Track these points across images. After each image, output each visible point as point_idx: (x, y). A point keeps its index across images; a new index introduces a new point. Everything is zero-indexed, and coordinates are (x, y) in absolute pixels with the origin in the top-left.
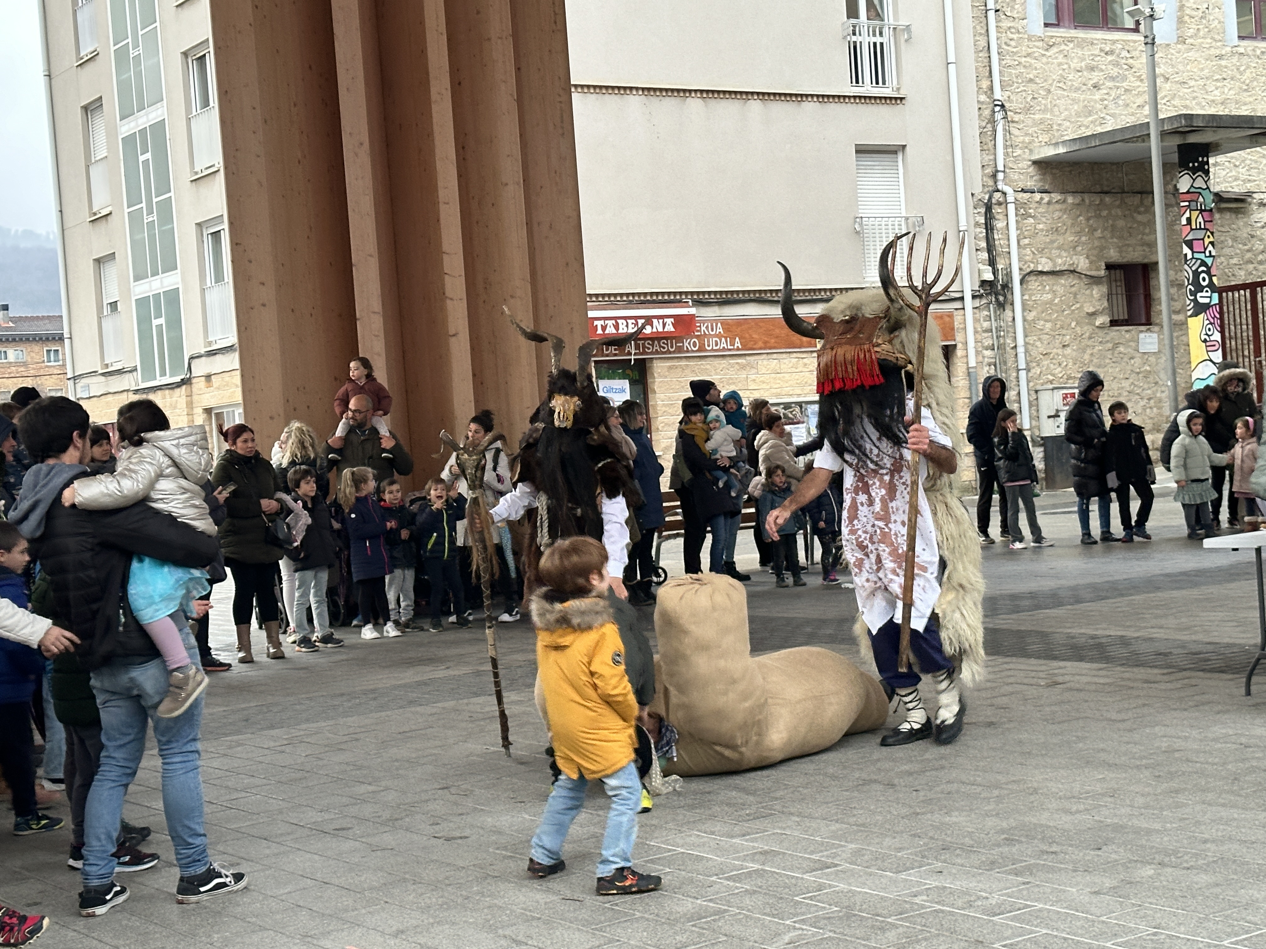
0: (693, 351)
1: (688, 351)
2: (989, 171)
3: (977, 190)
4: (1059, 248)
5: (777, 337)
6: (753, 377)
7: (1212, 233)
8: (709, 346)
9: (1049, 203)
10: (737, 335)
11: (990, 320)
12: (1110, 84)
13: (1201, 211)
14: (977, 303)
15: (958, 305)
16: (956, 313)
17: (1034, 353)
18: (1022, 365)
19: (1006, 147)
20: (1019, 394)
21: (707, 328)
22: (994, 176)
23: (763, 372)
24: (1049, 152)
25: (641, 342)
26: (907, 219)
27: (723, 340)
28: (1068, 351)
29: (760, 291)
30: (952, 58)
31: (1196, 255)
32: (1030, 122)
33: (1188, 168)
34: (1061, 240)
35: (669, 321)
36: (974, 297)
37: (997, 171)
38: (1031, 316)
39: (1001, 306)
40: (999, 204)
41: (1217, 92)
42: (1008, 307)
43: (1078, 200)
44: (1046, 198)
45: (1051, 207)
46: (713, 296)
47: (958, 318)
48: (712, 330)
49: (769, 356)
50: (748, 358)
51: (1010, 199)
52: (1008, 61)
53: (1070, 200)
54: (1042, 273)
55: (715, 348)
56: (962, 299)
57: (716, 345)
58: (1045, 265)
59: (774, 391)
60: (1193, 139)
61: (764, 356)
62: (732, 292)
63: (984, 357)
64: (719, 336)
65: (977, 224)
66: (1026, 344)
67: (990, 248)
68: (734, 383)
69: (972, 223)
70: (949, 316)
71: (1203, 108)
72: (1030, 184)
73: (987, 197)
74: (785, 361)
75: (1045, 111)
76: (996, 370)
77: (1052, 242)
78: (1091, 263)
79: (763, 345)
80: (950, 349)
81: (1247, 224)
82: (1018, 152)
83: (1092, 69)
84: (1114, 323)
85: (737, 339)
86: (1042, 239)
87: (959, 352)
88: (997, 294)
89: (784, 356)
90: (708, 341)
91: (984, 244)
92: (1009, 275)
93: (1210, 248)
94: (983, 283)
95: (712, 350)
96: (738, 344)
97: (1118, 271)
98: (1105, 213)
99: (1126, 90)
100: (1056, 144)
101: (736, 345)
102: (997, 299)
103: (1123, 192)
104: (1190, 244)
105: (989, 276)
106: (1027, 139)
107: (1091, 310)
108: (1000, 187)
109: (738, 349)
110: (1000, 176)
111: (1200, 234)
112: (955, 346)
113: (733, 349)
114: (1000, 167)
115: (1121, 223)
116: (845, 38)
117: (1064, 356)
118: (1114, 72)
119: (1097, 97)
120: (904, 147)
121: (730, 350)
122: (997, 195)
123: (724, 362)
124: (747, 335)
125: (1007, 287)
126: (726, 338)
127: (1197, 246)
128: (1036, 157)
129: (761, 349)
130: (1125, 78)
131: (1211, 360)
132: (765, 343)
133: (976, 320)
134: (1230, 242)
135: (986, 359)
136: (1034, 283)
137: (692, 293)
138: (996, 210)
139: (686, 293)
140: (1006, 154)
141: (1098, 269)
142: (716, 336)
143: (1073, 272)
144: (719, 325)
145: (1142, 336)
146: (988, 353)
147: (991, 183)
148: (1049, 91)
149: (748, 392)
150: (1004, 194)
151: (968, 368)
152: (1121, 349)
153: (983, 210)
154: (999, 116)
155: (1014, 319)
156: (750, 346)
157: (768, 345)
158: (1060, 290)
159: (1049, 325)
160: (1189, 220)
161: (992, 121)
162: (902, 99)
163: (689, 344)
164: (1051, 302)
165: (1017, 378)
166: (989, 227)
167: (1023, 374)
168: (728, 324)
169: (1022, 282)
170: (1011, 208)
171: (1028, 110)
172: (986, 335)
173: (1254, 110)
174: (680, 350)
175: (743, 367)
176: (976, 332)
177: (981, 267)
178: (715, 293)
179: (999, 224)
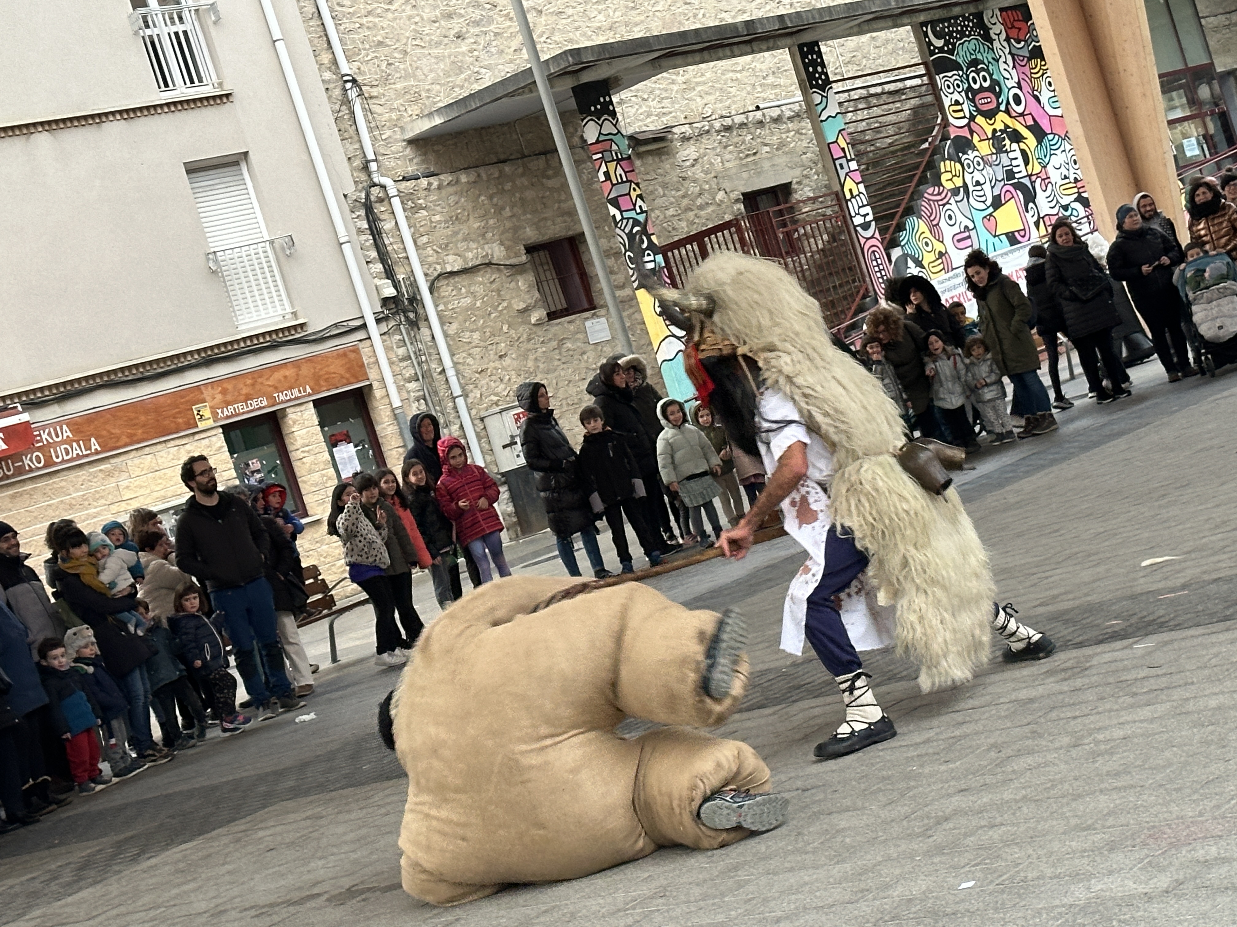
0: (39, 469)
1: (31, 470)
2: (357, 163)
3: (350, 189)
4: (465, 240)
5: (144, 426)
6: (125, 483)
7: (637, 184)
8: (57, 457)
9: (439, 188)
10: (92, 435)
11: (406, 345)
12: (476, 30)
13: (618, 161)
14: (384, 327)
15: (361, 335)
16: (361, 345)
17: (467, 373)
18: (457, 391)
19: (370, 130)
20: (462, 427)
22: (365, 168)
23: (137, 474)
24: (425, 125)
26: (272, 242)
27: (75, 445)
28: (507, 361)
29: (108, 373)
30: (277, 35)
31: (626, 215)
32: (392, 94)
33: (591, 114)
34: (464, 229)
36: (378, 321)
37: (368, 162)
38: (452, 329)
39: (414, 324)
40: (381, 200)
41: (601, 17)
42: (422, 324)
43: (473, 176)
44: (435, 182)
45: (444, 192)
46: (47, 393)
47: (365, 350)
48: (57, 436)
49: (140, 453)
50: (113, 461)
51: (392, 192)
52: (347, 25)
53: (464, 178)
54: (452, 274)
55: (66, 458)
56: (364, 326)
57: (67, 453)
58: (453, 264)
59: (156, 495)
60: (587, 77)
61: (133, 454)
62: (71, 382)
63: (408, 392)
64: (68, 441)
65: (360, 231)
66: (455, 364)
67: (383, 256)
68: (102, 497)
69: (354, 231)
70: (353, 351)
71: (589, 38)
72: (411, 169)
73: (363, 195)
74: (161, 454)
75: (407, 77)
76: (427, 404)
77: (456, 233)
78: (507, 249)
79: (128, 440)
80: (365, 391)
81: (674, 166)
82: (387, 133)
83: (449, 16)
84: (552, 316)
85: (93, 440)
86: (443, 232)
87: (378, 393)
88: (405, 312)
89: (159, 447)
90: (56, 452)
91: (374, 254)
92: (414, 284)
93: (639, 202)
94: (385, 301)
95: (64, 461)
96: (95, 445)
97: (542, 253)
98: (508, 186)
99: (496, 34)
100: (430, 115)
101: (93, 448)
102: (407, 318)
103: (524, 156)
104: (615, 203)
105: (390, 292)
106: (394, 116)
107: (522, 306)
108: (376, 180)
109: (97, 452)
110: (373, 166)
111: (624, 188)
112: (371, 385)
113: (91, 454)
114: (371, 156)
115: (530, 194)
116: (136, 33)
117: (503, 369)
118: (477, 14)
119: (464, 48)
120: (246, 154)
121: (87, 456)
122: (375, 191)
123: (82, 474)
124: (104, 433)
125: (415, 300)
126: (78, 442)
127: (624, 203)
128: (410, 135)
129: (126, 445)
130: (490, 20)
131: (674, 336)
132: (130, 436)
133: (387, 349)
134: (660, 190)
135: (412, 394)
136: (446, 289)
137: (19, 395)
138: (379, 209)
139: (11, 396)
140: (374, 139)
141: (517, 255)
142: (63, 442)
143: (489, 264)
144: (65, 427)
145: (588, 324)
146: (413, 386)
147: (363, 177)
148: (405, 53)
149: (123, 504)
150: (383, 187)
151: (393, 410)
152: (569, 345)
153: (362, 213)
154: (353, 94)
155: (433, 338)
156: (111, 444)
157: (135, 438)
158: (479, 290)
159: (476, 335)
160: (607, 174)
161: (346, 101)
162: (228, 96)
163: (31, 460)
164: (471, 307)
165: (455, 408)
166: (375, 232)
167: (460, 402)
168: (76, 424)
169: (431, 290)
170: (396, 202)
171: (386, 80)
172: (405, 364)
173: (648, 29)
174: (20, 471)
175: (109, 474)
176: (391, 363)
177: (378, 282)
178: (49, 387)
179: (387, 226)
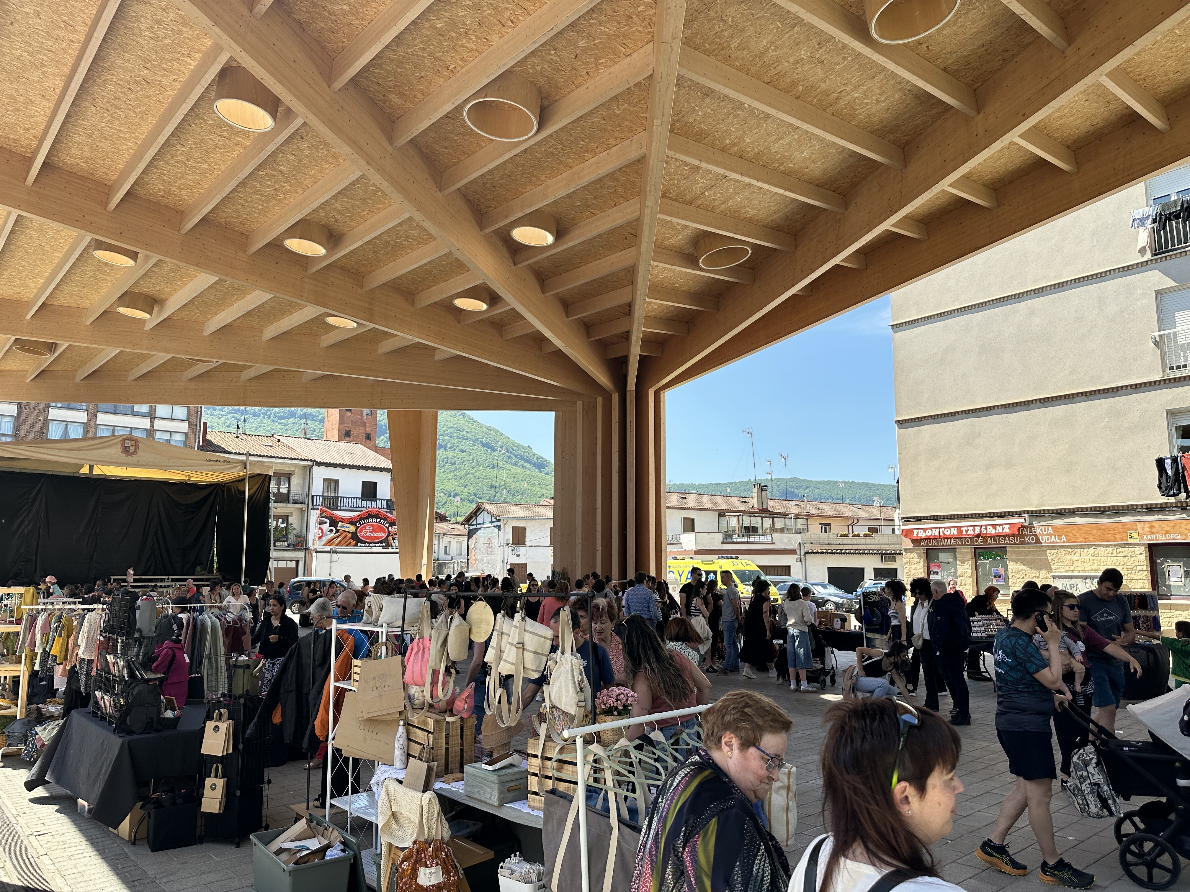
0: (1032, 543)
1: (1028, 543)
5: (1095, 535)
8: (1042, 540)
10: (1063, 534)
21: (1041, 530)
25: (997, 538)
27: (1053, 537)
35: (1006, 527)
46: (1046, 512)
48: (1045, 531)
49: (1089, 547)
50: (1073, 547)
57: (1048, 540)
62: (1061, 509)
64: (1050, 535)
68: (1062, 562)
79: (1083, 540)
85: (1063, 536)
90: (1042, 538)
96: (1064, 538)
101: (1062, 540)
109: (1064, 542)
113: (1061, 542)
121: (1058, 543)
124: (1071, 534)
126: (1055, 536)
129: (1081, 542)
132: (1085, 538)
142: (1047, 534)
156: (1073, 540)
157: (1088, 540)
163: (1029, 539)
168: (1056, 528)
174: (1023, 542)
175: (1069, 553)
178: (1048, 510)
